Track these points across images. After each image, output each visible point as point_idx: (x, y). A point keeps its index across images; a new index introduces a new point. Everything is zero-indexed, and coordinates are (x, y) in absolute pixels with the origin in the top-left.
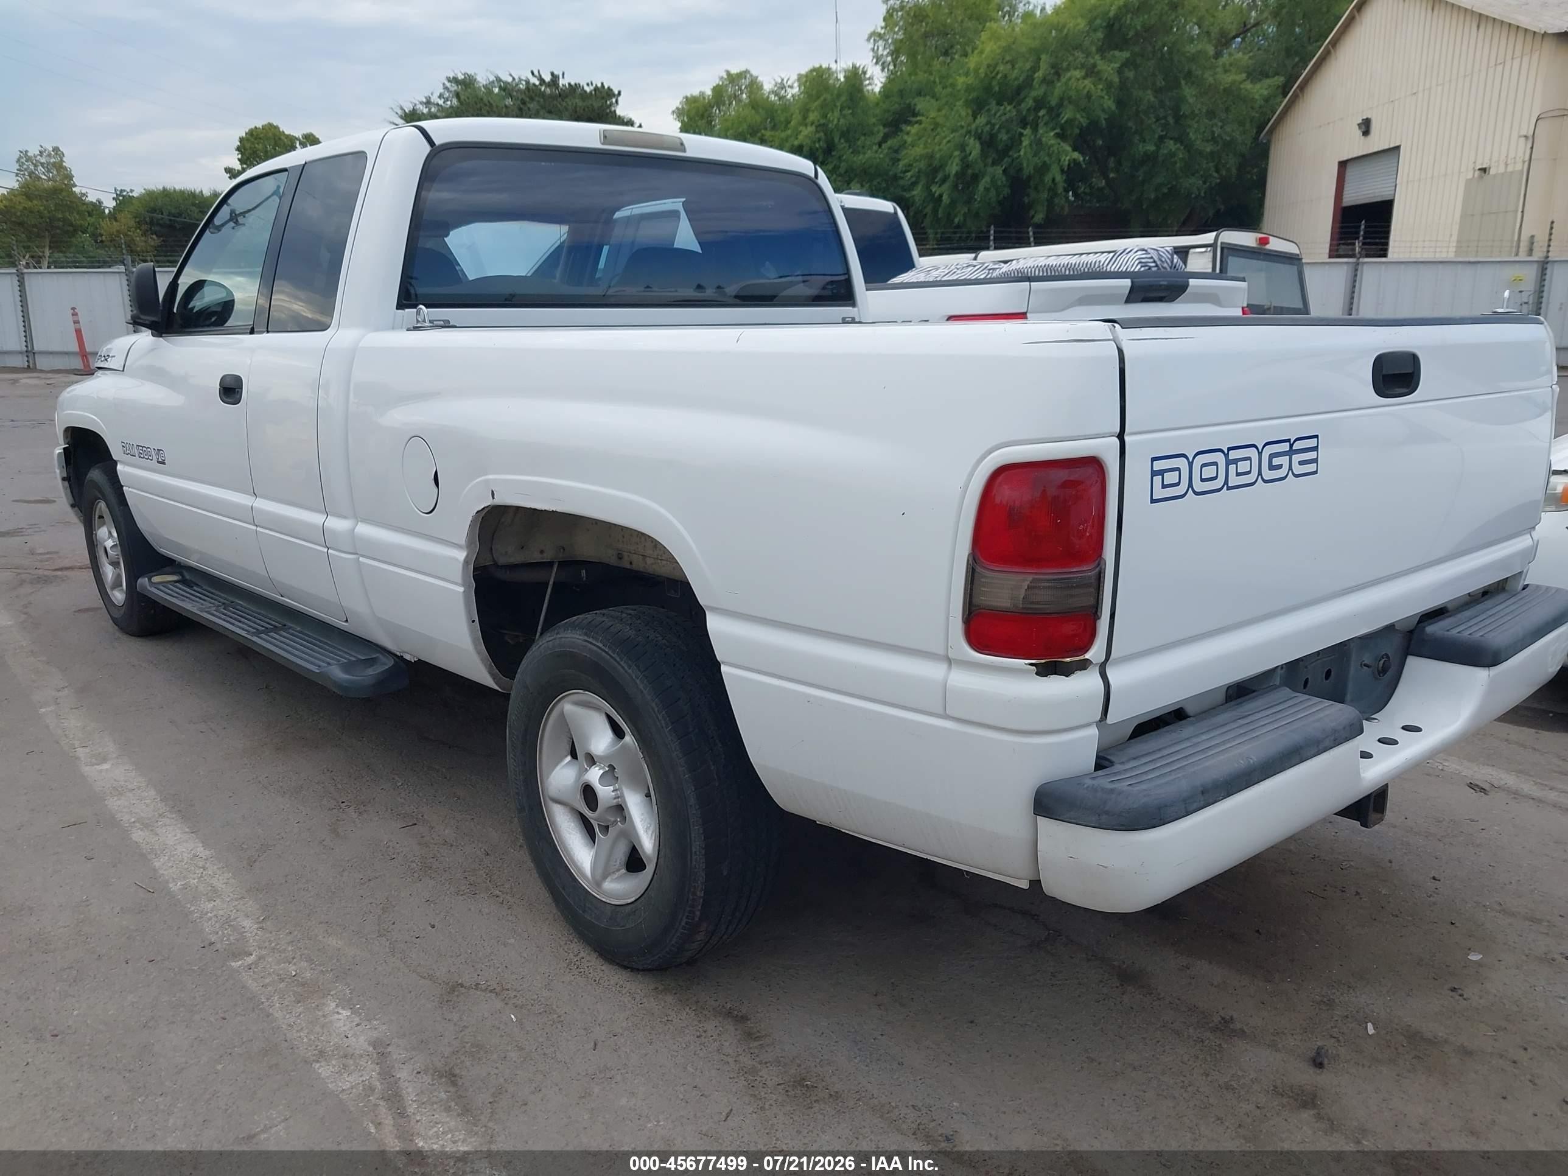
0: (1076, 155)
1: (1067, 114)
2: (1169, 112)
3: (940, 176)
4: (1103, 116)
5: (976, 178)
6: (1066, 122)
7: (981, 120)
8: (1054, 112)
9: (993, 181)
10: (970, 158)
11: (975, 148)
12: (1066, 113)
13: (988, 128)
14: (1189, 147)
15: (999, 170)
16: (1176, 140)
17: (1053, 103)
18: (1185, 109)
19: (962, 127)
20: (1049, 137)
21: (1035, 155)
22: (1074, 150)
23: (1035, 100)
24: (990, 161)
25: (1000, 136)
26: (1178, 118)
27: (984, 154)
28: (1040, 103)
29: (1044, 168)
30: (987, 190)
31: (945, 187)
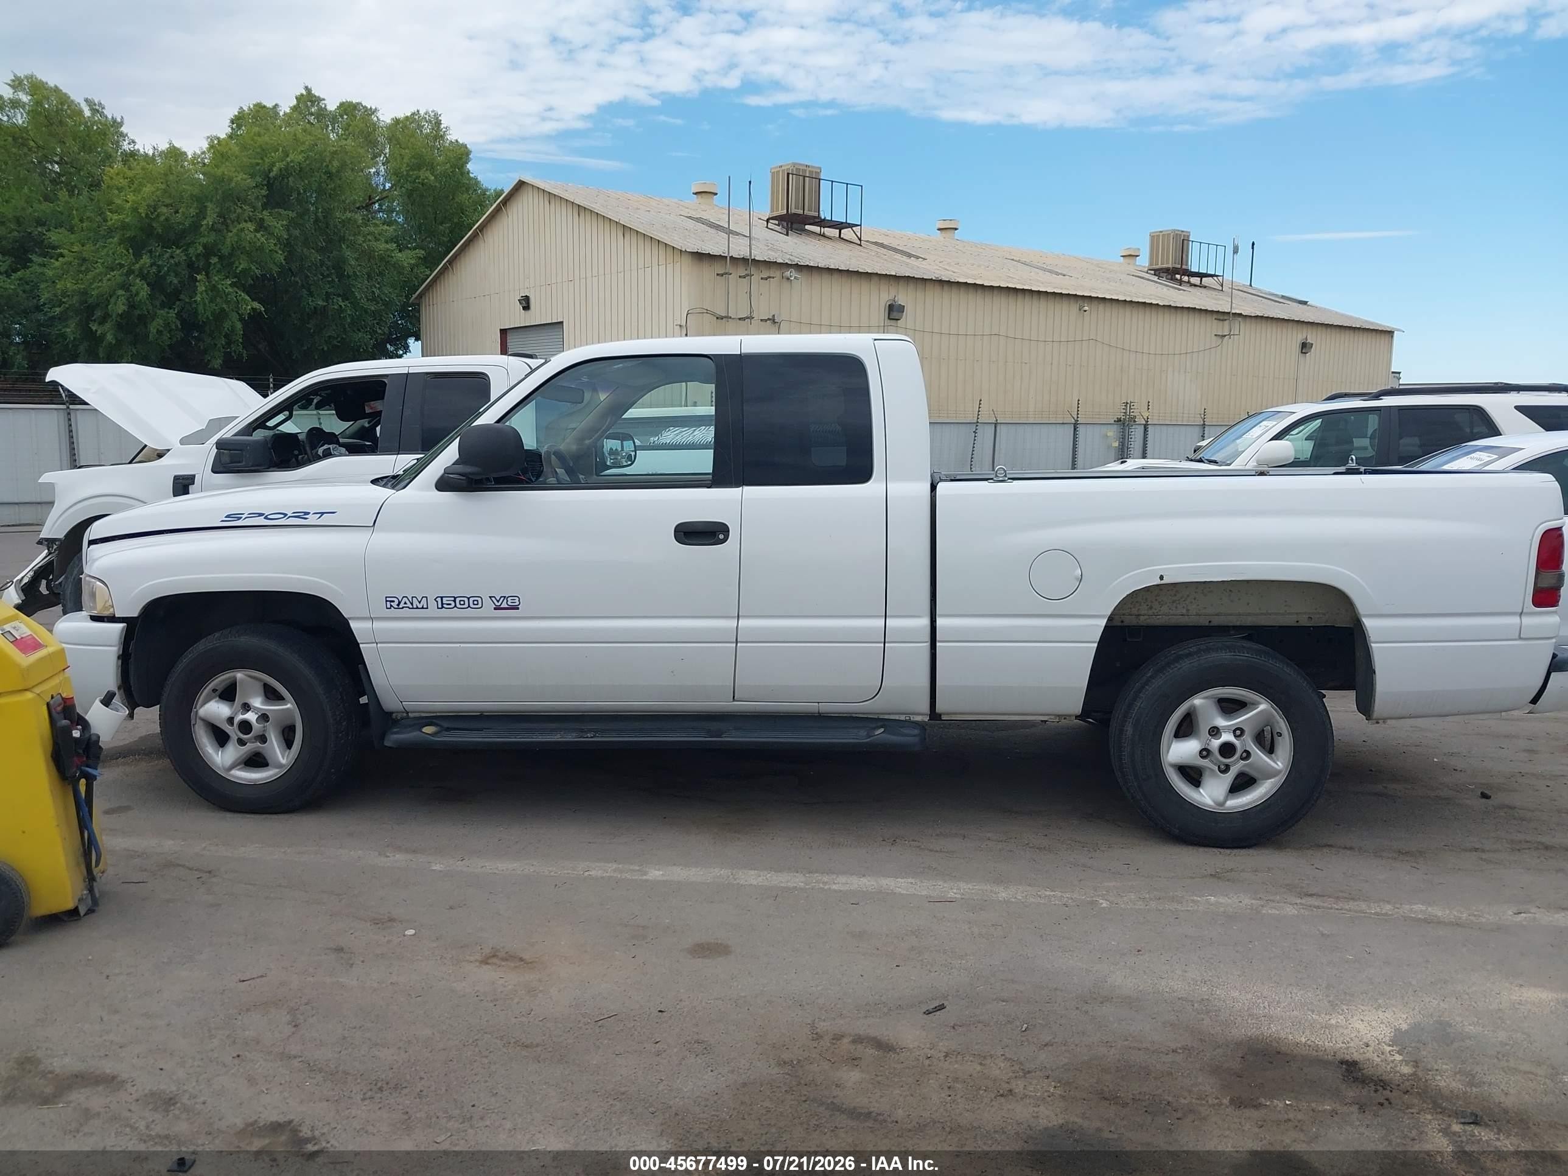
0: (256, 305)
1: (242, 265)
2: (333, 271)
3: (98, 313)
4: (276, 269)
5: (143, 320)
6: (241, 272)
7: (146, 260)
8: (227, 262)
9: (167, 325)
10: (138, 299)
11: (143, 290)
12: (240, 264)
13: (154, 269)
14: (355, 304)
15: (173, 314)
16: (345, 298)
17: (225, 251)
18: (349, 270)
19: (121, 266)
20: (226, 284)
21: (211, 301)
22: (253, 300)
23: (205, 246)
24: (158, 303)
25: (169, 279)
26: (341, 276)
27: (151, 297)
28: (210, 251)
29: (220, 316)
30: (159, 332)
31: (108, 325)
